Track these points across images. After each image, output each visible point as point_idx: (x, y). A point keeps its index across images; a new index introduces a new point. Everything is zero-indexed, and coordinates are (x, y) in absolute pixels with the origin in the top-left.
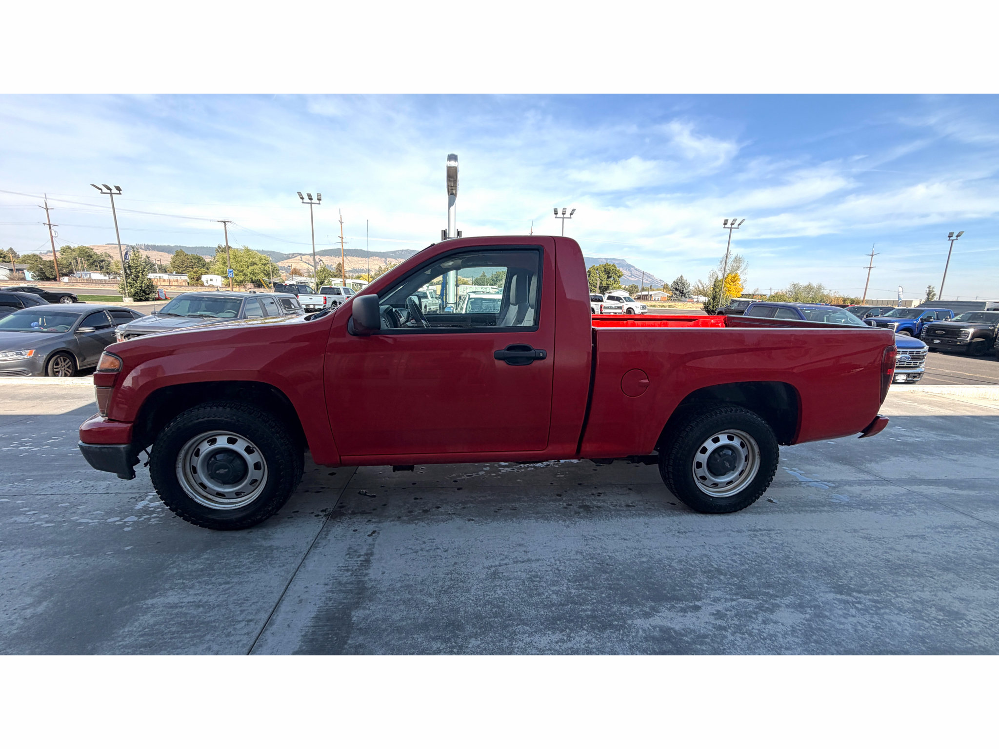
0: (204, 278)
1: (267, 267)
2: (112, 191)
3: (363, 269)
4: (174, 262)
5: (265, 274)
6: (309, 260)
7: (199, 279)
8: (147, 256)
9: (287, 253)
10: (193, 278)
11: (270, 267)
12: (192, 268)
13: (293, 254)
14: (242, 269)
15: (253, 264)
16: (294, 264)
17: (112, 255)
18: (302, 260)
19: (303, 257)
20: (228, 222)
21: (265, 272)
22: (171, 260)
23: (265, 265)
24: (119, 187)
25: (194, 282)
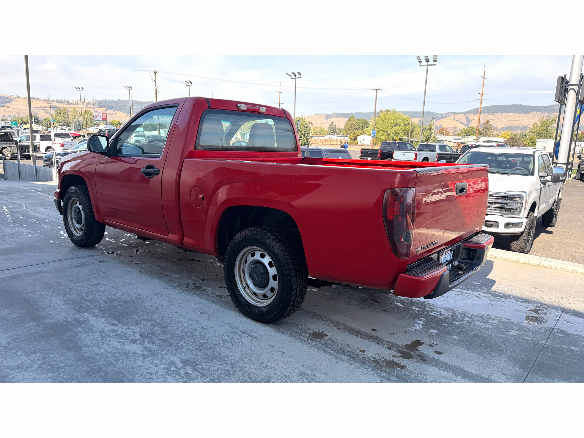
0: (359, 138)
1: (408, 127)
2: (296, 76)
3: (519, 127)
4: (347, 126)
5: (405, 133)
6: (461, 119)
7: (355, 139)
8: (332, 122)
9: (441, 113)
10: (352, 139)
11: (410, 127)
12: (358, 130)
13: (448, 113)
14: (387, 130)
15: (396, 125)
16: (445, 123)
17: (312, 123)
18: (454, 119)
19: (456, 116)
20: (379, 89)
21: (406, 132)
22: (344, 124)
23: (406, 125)
24: (300, 73)
25: (352, 141)
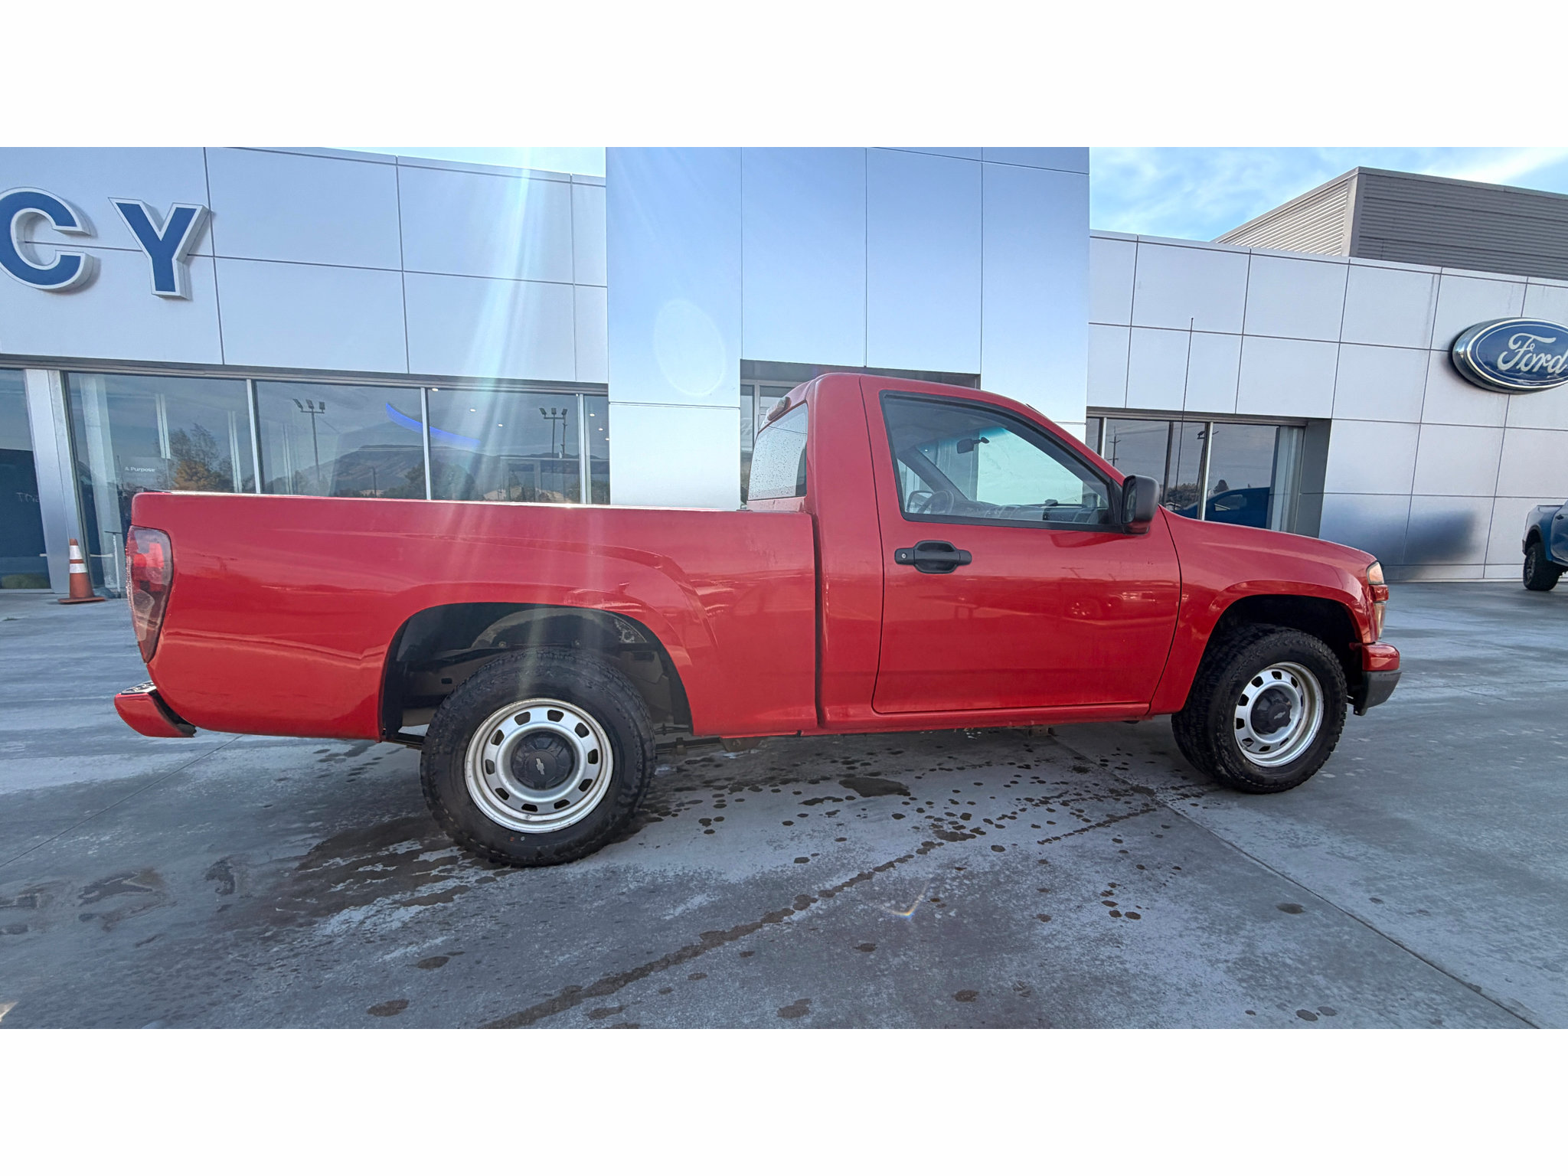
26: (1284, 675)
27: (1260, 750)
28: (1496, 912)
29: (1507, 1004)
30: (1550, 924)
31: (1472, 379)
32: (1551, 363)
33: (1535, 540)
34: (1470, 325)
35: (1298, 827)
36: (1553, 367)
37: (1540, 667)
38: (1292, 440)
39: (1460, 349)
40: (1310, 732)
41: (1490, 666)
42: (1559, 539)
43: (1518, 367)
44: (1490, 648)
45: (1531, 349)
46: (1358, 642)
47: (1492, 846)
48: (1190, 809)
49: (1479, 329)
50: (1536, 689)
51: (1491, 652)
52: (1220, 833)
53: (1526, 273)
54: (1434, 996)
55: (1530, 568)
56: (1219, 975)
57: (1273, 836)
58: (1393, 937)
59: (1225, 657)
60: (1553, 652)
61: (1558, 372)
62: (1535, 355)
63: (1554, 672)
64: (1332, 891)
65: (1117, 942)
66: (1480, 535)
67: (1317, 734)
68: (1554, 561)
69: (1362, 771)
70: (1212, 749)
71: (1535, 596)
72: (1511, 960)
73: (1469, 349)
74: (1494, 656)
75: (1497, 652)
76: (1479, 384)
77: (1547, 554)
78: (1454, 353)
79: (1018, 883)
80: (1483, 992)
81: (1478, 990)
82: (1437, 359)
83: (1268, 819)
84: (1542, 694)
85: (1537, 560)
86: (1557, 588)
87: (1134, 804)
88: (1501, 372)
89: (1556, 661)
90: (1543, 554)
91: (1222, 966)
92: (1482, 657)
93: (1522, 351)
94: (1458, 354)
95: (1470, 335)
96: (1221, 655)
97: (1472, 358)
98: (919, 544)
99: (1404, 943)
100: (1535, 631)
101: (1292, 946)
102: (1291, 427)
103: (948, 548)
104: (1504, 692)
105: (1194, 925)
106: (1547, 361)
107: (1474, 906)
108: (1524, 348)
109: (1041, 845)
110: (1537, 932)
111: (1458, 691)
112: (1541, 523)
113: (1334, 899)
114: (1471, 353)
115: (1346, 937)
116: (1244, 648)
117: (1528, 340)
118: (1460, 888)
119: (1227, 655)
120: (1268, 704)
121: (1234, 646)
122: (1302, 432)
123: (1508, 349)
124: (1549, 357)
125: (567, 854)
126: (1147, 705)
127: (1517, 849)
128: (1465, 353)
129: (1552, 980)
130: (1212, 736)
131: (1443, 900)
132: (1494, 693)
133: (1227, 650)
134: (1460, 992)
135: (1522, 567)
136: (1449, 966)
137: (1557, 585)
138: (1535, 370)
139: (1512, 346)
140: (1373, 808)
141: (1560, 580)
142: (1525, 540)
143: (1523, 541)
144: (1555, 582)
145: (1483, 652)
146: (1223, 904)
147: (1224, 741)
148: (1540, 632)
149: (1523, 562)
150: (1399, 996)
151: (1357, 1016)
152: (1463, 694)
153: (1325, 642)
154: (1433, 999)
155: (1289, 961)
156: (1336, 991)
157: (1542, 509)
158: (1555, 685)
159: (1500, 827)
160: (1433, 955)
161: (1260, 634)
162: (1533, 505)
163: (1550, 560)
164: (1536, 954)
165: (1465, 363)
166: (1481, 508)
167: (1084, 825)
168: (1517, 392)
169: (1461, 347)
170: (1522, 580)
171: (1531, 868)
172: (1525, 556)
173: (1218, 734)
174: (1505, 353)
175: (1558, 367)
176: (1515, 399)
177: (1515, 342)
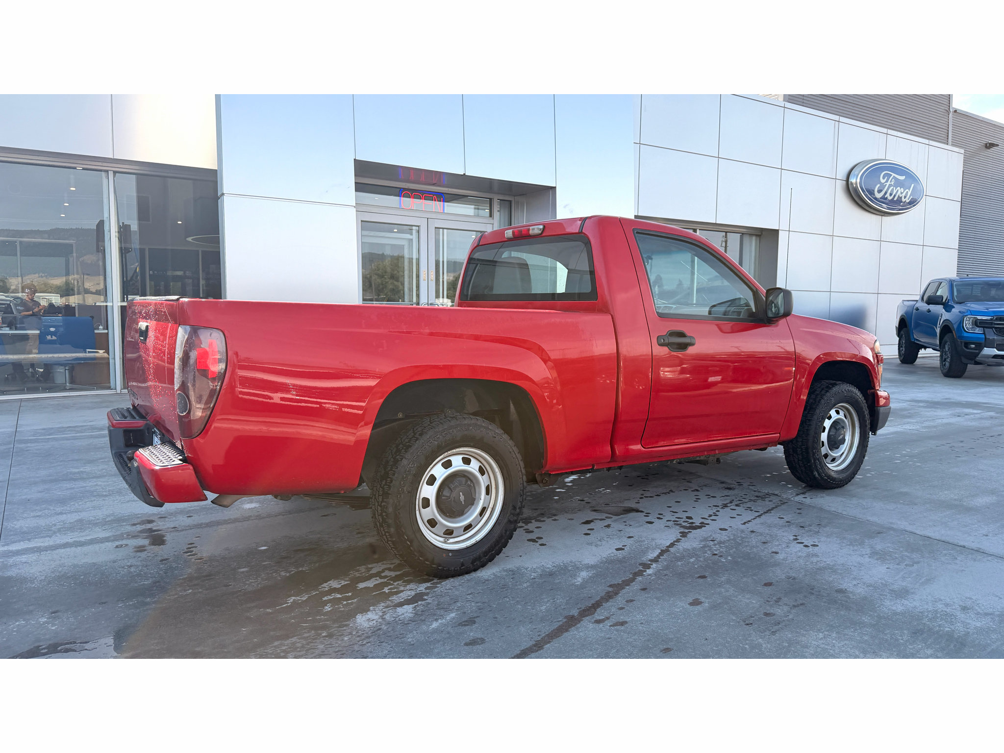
26: (841, 412)
27: (831, 461)
28: (959, 521)
29: (976, 549)
30: (979, 522)
31: (861, 203)
32: (904, 195)
33: (903, 326)
34: (859, 162)
35: (861, 501)
36: (905, 197)
37: (928, 412)
38: (752, 245)
39: (853, 180)
40: (854, 447)
41: (905, 413)
42: (917, 325)
43: (886, 196)
44: (899, 402)
45: (892, 183)
46: (873, 389)
47: (946, 497)
48: (804, 500)
49: (864, 165)
50: (932, 424)
51: (901, 404)
52: (827, 508)
53: (886, 126)
54: (950, 551)
55: (902, 347)
56: (867, 559)
57: (853, 506)
58: (925, 535)
59: (814, 402)
60: (931, 403)
61: (908, 201)
62: (895, 188)
63: (935, 414)
64: (891, 523)
65: (816, 555)
66: (871, 322)
67: (858, 448)
68: (916, 341)
69: (873, 473)
70: (811, 461)
71: (907, 367)
72: (971, 536)
73: (858, 181)
74: (903, 407)
75: (904, 404)
76: (864, 207)
77: (911, 337)
78: (849, 182)
79: (748, 542)
80: (966, 547)
81: (964, 547)
82: (840, 185)
83: (845, 499)
84: (935, 427)
85: (905, 341)
86: (918, 361)
87: (774, 501)
88: (876, 199)
89: (935, 408)
90: (909, 336)
91: (866, 556)
92: (898, 408)
93: (888, 184)
94: (852, 184)
95: (859, 169)
96: (812, 401)
97: (860, 187)
98: (669, 333)
99: (931, 537)
100: (918, 391)
101: (889, 545)
102: (751, 235)
103: (682, 335)
104: (918, 427)
105: (844, 545)
106: (902, 193)
107: (950, 520)
108: (889, 183)
109: (743, 525)
110: (976, 525)
111: (896, 429)
112: (906, 313)
113: (895, 526)
114: (860, 183)
115: (908, 539)
116: (824, 395)
117: (890, 176)
118: (941, 515)
119: (815, 399)
120: (835, 431)
121: (818, 395)
122: (758, 239)
123: (880, 183)
124: (902, 190)
125: (478, 563)
126: (779, 435)
127: (956, 497)
128: (856, 183)
129: (987, 539)
130: (811, 453)
131: (937, 520)
132: (914, 428)
133: (814, 397)
134: (958, 548)
135: (897, 347)
136: (951, 541)
137: (918, 360)
138: (895, 199)
139: (883, 181)
140: (889, 488)
141: (919, 356)
142: (897, 326)
143: (896, 327)
144: (916, 357)
145: (897, 405)
146: (850, 535)
147: (817, 455)
148: (920, 391)
149: (897, 343)
150: (938, 554)
151: (927, 562)
152: (899, 430)
153: (859, 390)
154: (950, 552)
155: (891, 550)
156: (915, 556)
157: (905, 303)
158: (940, 421)
159: (946, 490)
160: (943, 539)
161: (831, 386)
162: (898, 300)
163: (913, 340)
164: (979, 532)
165: (856, 190)
166: (869, 302)
167: (757, 514)
168: (886, 215)
169: (854, 179)
170: (898, 357)
171: (965, 504)
172: (898, 339)
173: (814, 451)
174: (879, 185)
175: (908, 197)
176: (886, 219)
177: (884, 178)
